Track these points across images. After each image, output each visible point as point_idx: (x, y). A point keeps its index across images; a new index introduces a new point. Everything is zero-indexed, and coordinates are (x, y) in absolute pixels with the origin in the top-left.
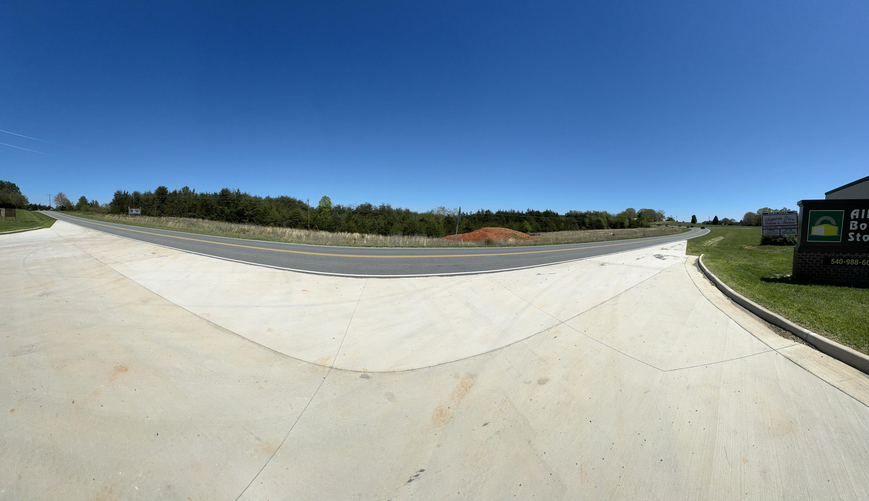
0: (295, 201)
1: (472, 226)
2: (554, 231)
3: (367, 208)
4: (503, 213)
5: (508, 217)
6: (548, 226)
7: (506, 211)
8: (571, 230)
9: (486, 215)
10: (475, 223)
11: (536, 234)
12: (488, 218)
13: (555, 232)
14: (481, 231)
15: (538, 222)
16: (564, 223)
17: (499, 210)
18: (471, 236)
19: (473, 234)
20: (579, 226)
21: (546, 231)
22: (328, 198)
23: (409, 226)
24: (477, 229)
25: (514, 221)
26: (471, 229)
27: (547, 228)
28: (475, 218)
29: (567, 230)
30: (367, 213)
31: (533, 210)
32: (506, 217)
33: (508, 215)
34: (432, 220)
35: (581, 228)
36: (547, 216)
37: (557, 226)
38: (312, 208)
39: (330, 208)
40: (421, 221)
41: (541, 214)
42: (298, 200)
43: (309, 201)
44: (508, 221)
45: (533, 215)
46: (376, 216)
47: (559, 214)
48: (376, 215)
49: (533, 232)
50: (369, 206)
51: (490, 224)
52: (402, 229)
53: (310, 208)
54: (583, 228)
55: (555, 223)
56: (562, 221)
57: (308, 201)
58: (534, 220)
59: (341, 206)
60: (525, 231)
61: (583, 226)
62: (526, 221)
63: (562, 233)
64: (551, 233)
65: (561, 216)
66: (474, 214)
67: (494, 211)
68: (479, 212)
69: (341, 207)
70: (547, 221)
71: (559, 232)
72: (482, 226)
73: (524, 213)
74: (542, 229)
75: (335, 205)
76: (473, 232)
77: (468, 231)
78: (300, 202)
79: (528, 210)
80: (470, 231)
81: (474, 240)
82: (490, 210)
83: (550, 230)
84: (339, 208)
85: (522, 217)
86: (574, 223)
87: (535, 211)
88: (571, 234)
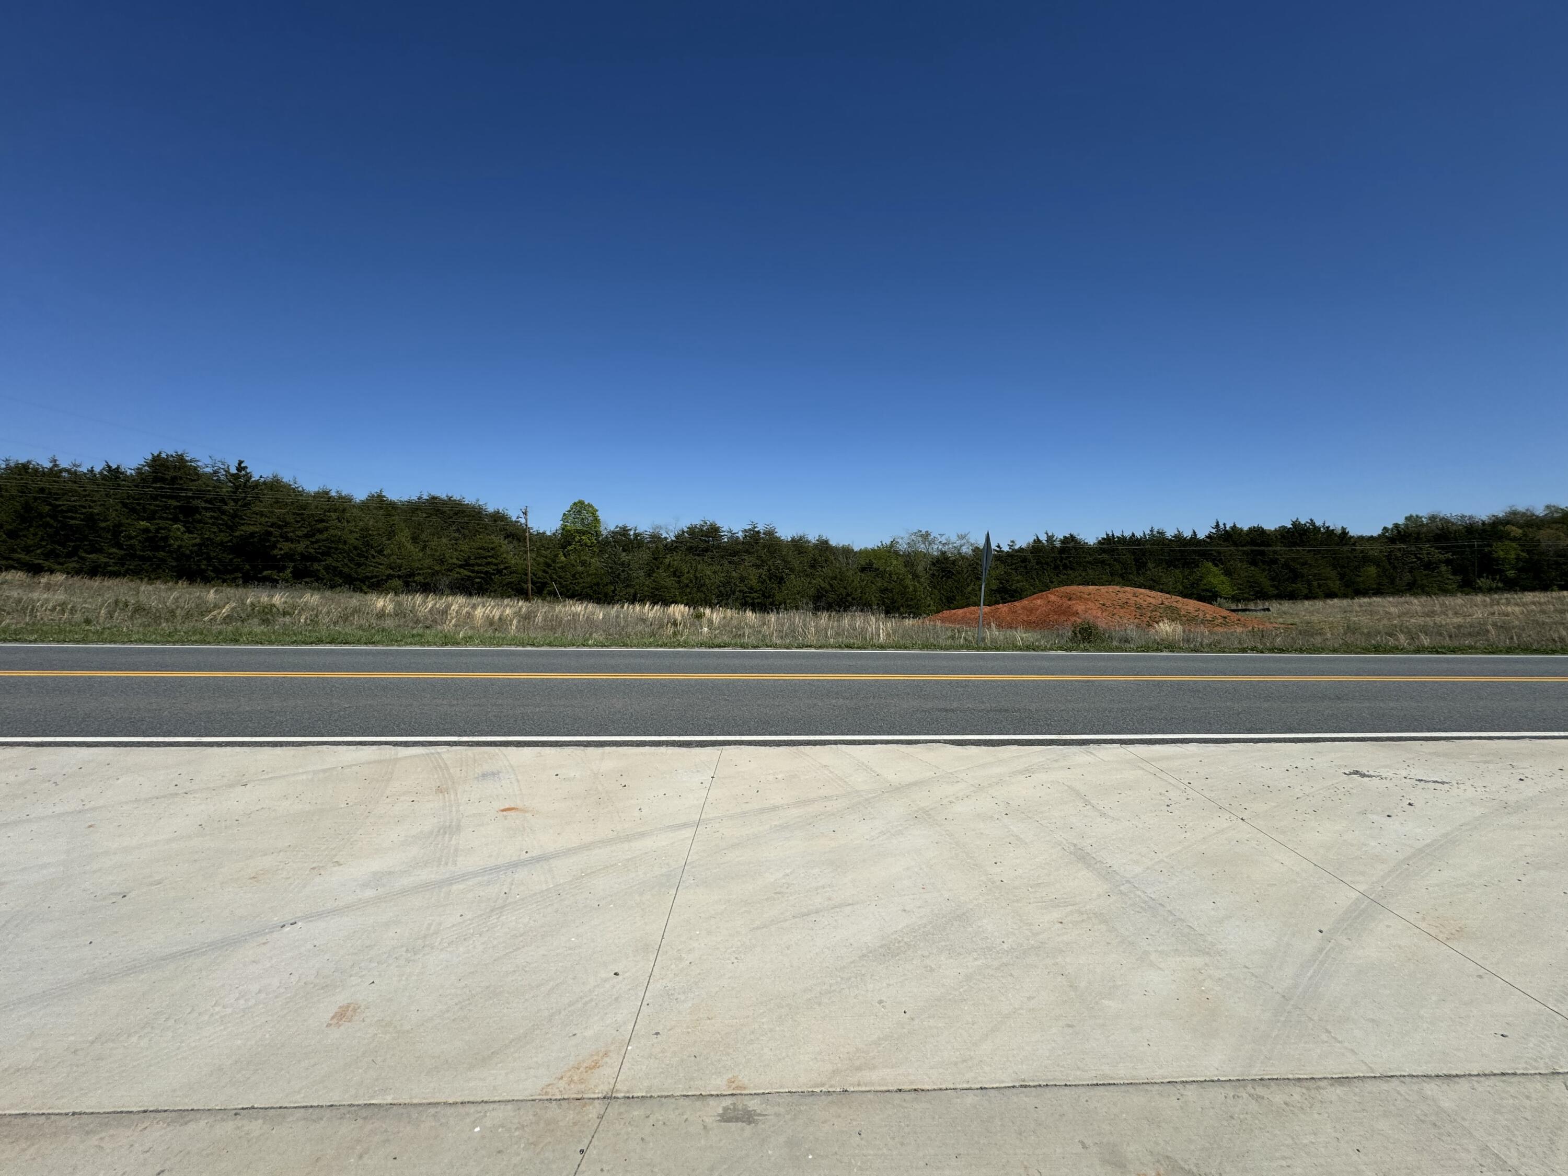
0: (479, 513)
1: (1018, 582)
2: (1331, 595)
3: (707, 536)
4: (1122, 540)
5: (1143, 552)
6: (1303, 577)
7: (1133, 535)
8: (1414, 594)
9: (1062, 550)
10: (1027, 573)
11: (1251, 606)
12: (1071, 559)
13: (1336, 600)
14: (1054, 596)
15: (1260, 564)
16: (1378, 566)
17: (1107, 535)
18: (1020, 612)
19: (1024, 608)
20: (1459, 578)
21: (1292, 596)
22: (590, 506)
23: (831, 586)
24: (1035, 593)
25: (1164, 565)
26: (1015, 591)
27: (1300, 586)
28: (1024, 560)
29: (1393, 594)
30: (706, 550)
31: (1235, 526)
32: (1134, 553)
33: (1142, 547)
34: (896, 565)
35: (1468, 586)
36: (1295, 544)
37: (1342, 576)
38: (538, 534)
39: (598, 534)
40: (863, 570)
41: (1269, 535)
42: (491, 509)
43: (528, 514)
44: (1141, 565)
45: (1236, 544)
46: (735, 556)
47: (1352, 533)
48: (735, 553)
49: (1239, 601)
50: (714, 531)
51: (1081, 575)
52: (812, 592)
53: (531, 534)
54: (1482, 582)
55: (1334, 567)
56: (1367, 559)
57: (525, 513)
58: (1241, 561)
59: (630, 530)
60: (1209, 596)
61: (1480, 576)
62: (1210, 564)
63: (1370, 604)
64: (1319, 604)
65: (1361, 539)
66: (1021, 550)
67: (1091, 536)
68: (1038, 541)
69: (632, 533)
70: (1294, 560)
71: (1356, 600)
72: (1052, 582)
73: (1201, 535)
74: (1278, 589)
75: (612, 528)
76: (1025, 602)
77: (1006, 599)
78: (498, 517)
79: (1217, 525)
80: (1012, 596)
81: (1030, 625)
82: (1075, 534)
83: (1310, 592)
84: (624, 535)
85: (1194, 552)
86: (1429, 566)
87: (1246, 529)
88: (1419, 608)
